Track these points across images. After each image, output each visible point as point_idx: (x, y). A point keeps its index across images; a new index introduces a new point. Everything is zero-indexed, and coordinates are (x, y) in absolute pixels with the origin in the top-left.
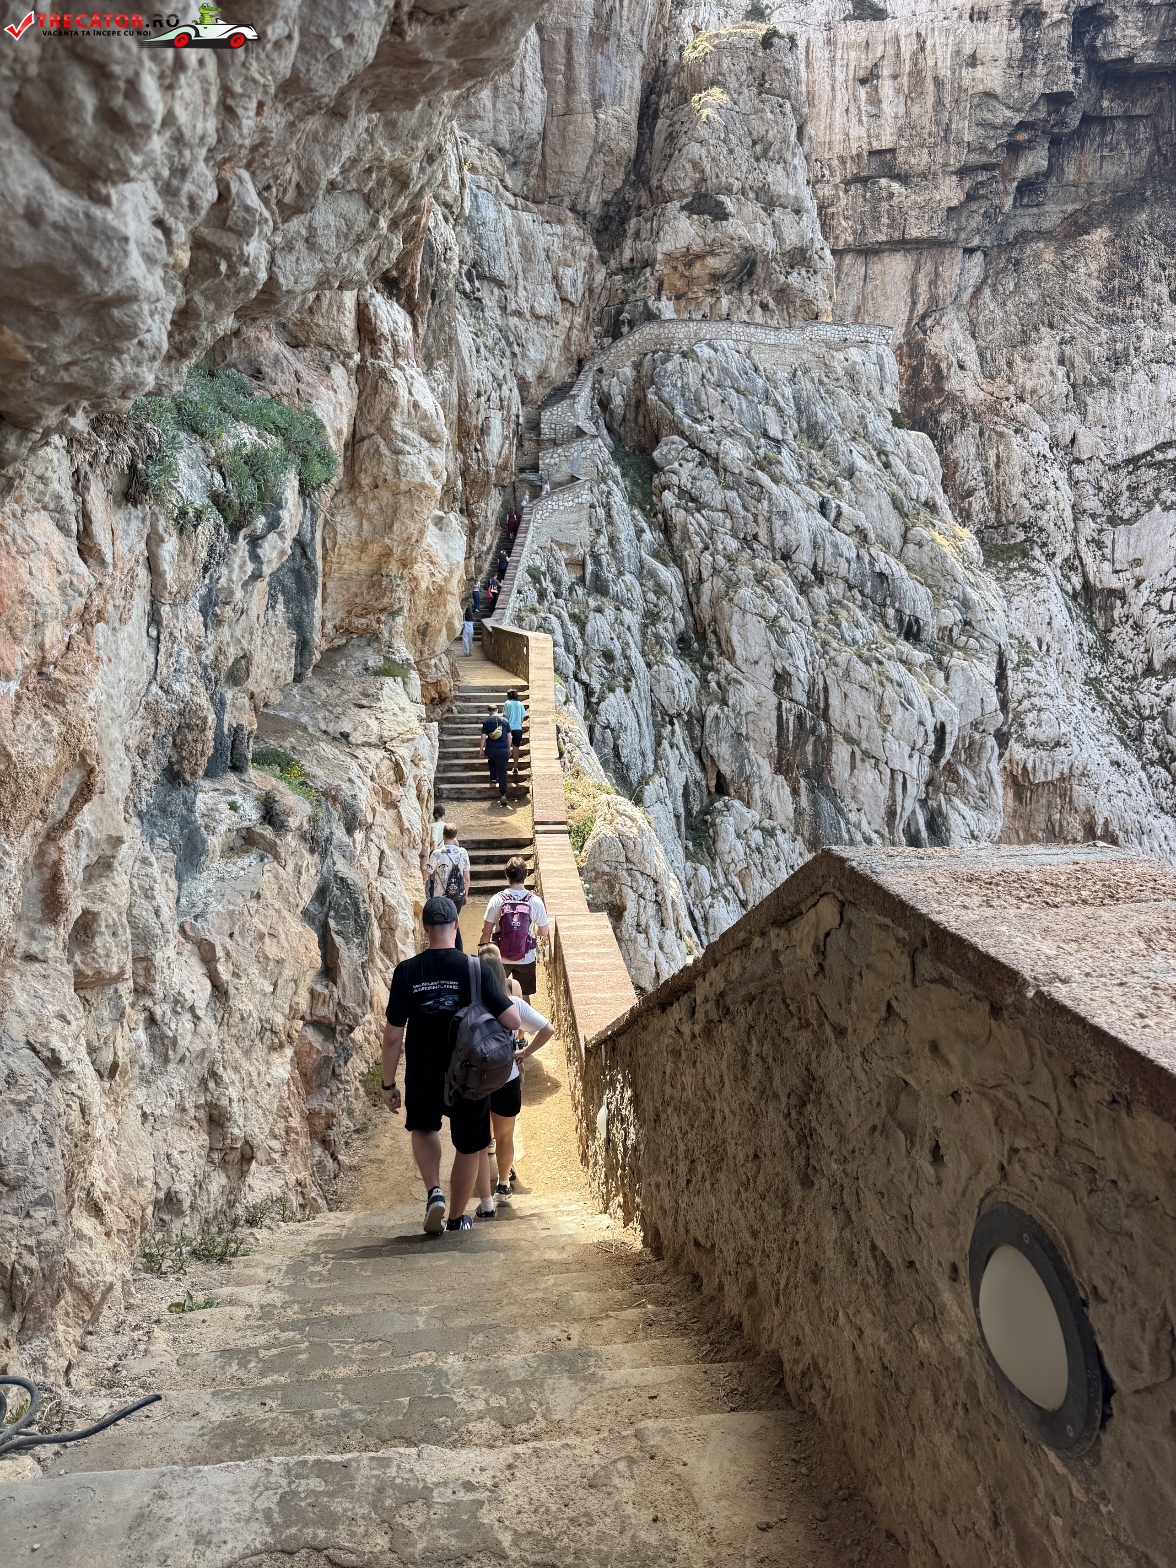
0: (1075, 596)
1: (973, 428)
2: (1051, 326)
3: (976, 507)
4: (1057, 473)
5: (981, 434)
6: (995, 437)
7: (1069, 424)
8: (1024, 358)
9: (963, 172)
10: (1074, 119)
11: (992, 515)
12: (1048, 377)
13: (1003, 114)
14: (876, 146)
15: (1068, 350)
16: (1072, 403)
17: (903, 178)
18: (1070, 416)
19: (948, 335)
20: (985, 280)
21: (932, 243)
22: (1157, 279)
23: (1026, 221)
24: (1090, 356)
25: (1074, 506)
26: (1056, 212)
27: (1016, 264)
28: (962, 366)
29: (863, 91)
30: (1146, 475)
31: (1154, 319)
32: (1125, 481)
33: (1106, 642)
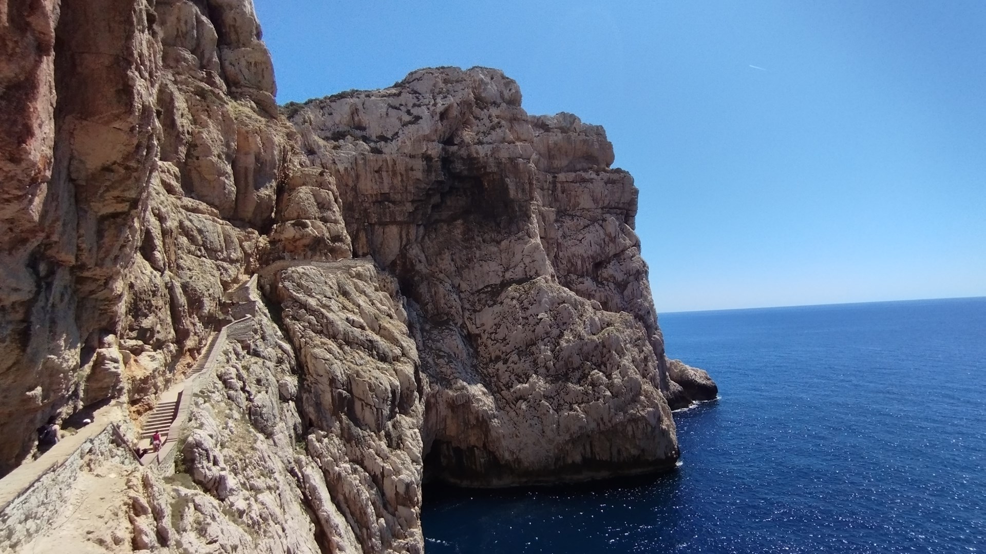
0: (465, 337)
1: (425, 283)
2: (448, 249)
3: (430, 308)
4: (455, 296)
5: (429, 284)
6: (433, 285)
8: (440, 259)
9: (413, 202)
10: (447, 189)
11: (436, 311)
12: (449, 265)
13: (423, 186)
14: (382, 192)
15: (454, 257)
16: (457, 273)
17: (394, 202)
18: (458, 277)
19: (414, 251)
20: (425, 234)
21: (405, 223)
22: (478, 236)
23: (436, 216)
24: (461, 259)
25: (462, 307)
26: (445, 214)
27: (435, 229)
28: (420, 261)
29: (376, 175)
30: (483, 296)
31: (479, 248)
32: (476, 298)
33: (477, 352)
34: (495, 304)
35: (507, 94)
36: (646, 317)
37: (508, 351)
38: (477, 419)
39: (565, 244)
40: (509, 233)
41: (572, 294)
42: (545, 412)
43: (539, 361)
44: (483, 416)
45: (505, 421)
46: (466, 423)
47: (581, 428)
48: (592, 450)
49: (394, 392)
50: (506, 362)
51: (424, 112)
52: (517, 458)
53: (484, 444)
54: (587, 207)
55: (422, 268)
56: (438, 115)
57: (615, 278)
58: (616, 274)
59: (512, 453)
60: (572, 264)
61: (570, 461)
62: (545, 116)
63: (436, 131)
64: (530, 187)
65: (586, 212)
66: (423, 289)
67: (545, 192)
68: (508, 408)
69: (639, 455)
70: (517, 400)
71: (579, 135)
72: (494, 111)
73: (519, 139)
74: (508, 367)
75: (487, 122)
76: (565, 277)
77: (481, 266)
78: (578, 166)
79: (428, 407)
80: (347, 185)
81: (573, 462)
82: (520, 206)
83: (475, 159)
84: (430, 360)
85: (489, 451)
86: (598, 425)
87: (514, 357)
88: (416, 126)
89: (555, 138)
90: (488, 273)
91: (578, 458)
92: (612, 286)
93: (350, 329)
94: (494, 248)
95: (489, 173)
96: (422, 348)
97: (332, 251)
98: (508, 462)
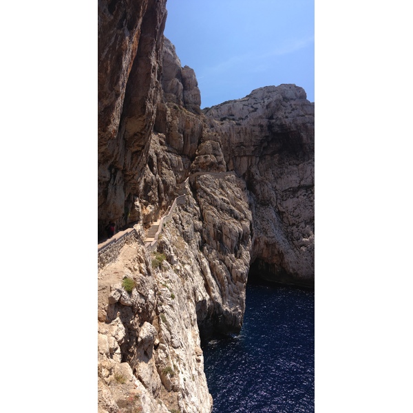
0: (277, 213)
1: (259, 184)
2: (271, 168)
3: (260, 197)
4: (273, 192)
6: (263, 186)
7: (275, 184)
8: (267, 173)
9: (254, 146)
10: (270, 139)
11: (263, 199)
12: (271, 176)
14: (241, 142)
15: (274, 172)
16: (275, 180)
17: (245, 146)
19: (254, 169)
20: (260, 161)
21: (250, 156)
22: (286, 162)
23: (265, 153)
24: (277, 173)
25: (276, 197)
26: (270, 152)
27: (265, 159)
28: (257, 174)
29: (238, 135)
30: (288, 193)
31: (287, 168)
32: (284, 194)
33: (282, 220)
34: (294, 197)
35: (298, 94)
37: (300, 221)
38: (279, 252)
40: (304, 161)
44: (281, 251)
45: (293, 255)
46: (273, 253)
49: (240, 234)
50: (298, 227)
51: (259, 106)
52: (296, 273)
55: (258, 177)
56: (266, 106)
59: (294, 270)
63: (265, 114)
66: (257, 187)
68: (295, 249)
70: (301, 246)
72: (293, 103)
73: (307, 114)
74: (298, 230)
75: (289, 107)
77: (288, 177)
79: (255, 243)
83: (284, 125)
84: (258, 221)
85: (282, 267)
87: (303, 225)
88: (256, 112)
90: (291, 181)
93: (223, 203)
94: (295, 168)
95: (292, 131)
96: (254, 215)
97: (218, 168)
98: (291, 273)
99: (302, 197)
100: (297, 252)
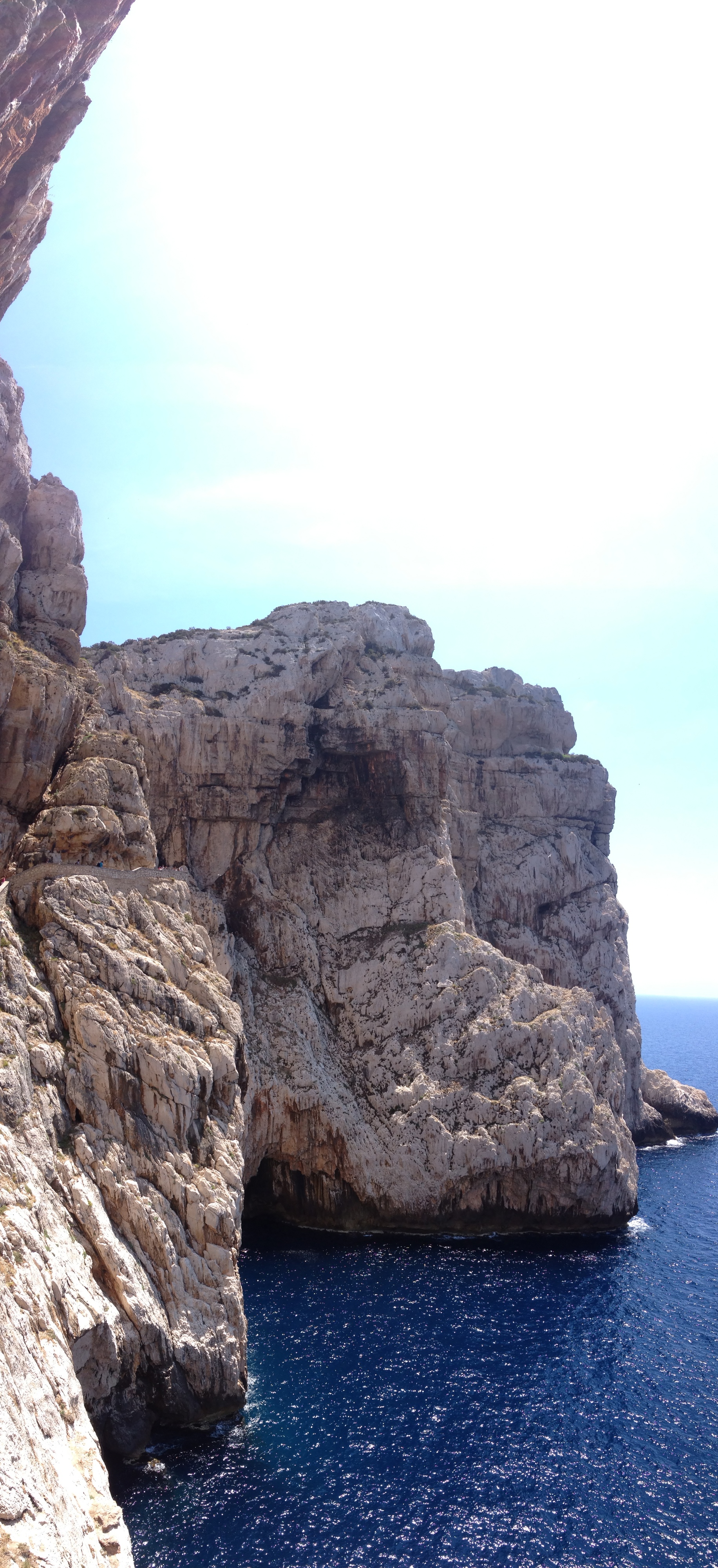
0: (320, 1007)
1: (267, 915)
2: (306, 865)
3: (269, 956)
4: (311, 941)
5: (272, 918)
6: (278, 920)
7: (316, 915)
8: (293, 880)
9: (259, 788)
10: (312, 772)
11: (278, 961)
12: (305, 891)
13: (277, 765)
14: (215, 771)
15: (315, 877)
16: (317, 905)
17: (228, 787)
18: (317, 911)
19: (254, 865)
20: (273, 839)
21: (244, 820)
22: (354, 847)
23: (293, 813)
24: (325, 882)
25: (319, 958)
26: (307, 811)
27: (289, 833)
28: (261, 882)
29: (209, 747)
30: (353, 943)
31: (354, 866)
32: (344, 946)
33: (336, 1032)
34: (372, 956)
35: (412, 639)
36: (615, 999)
37: (386, 1034)
38: (329, 1133)
39: (493, 870)
40: (404, 847)
41: (496, 952)
42: (434, 1133)
43: (431, 1054)
44: (338, 1130)
45: (371, 1139)
46: (312, 1138)
47: (487, 1161)
48: (499, 1194)
49: (203, 1082)
50: (379, 1052)
51: (289, 660)
52: (385, 1195)
53: (337, 1171)
54: (529, 813)
55: (264, 892)
56: (310, 665)
57: (570, 932)
58: (572, 926)
59: (378, 1187)
60: (502, 905)
61: (463, 1207)
62: (468, 672)
63: (304, 687)
64: (441, 777)
65: (528, 821)
66: (262, 924)
67: (465, 786)
68: (376, 1122)
69: (572, 1206)
70: (392, 1111)
71: (519, 700)
72: (392, 662)
73: (426, 703)
74: (383, 1060)
75: (379, 676)
76: (489, 924)
77: (355, 895)
78: (518, 748)
79: (257, 1109)
80: (162, 759)
81: (468, 1207)
82: (424, 806)
83: (358, 729)
84: (263, 1037)
85: (344, 1182)
86: (514, 1158)
87: (393, 1044)
88: (276, 679)
89: (483, 704)
90: (365, 909)
91: (476, 1203)
92: (565, 945)
93: (141, 977)
94: (378, 869)
95: (378, 754)
96: (251, 1017)
97: (126, 855)
98: (371, 1200)
99: (395, 957)
100: (383, 1130)
